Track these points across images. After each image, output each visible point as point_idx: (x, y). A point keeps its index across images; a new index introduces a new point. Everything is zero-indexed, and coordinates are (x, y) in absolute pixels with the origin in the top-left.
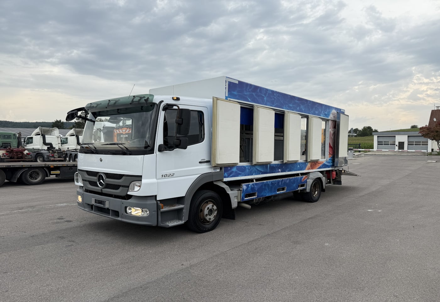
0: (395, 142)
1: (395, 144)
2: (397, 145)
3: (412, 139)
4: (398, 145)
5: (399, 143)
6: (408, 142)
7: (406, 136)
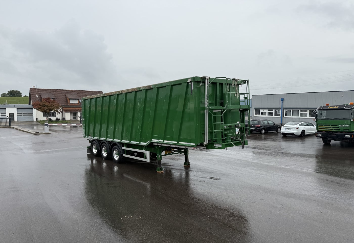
1: (6, 116)
3: (20, 111)
4: (9, 117)
5: (10, 114)
6: (18, 113)
7: (16, 109)
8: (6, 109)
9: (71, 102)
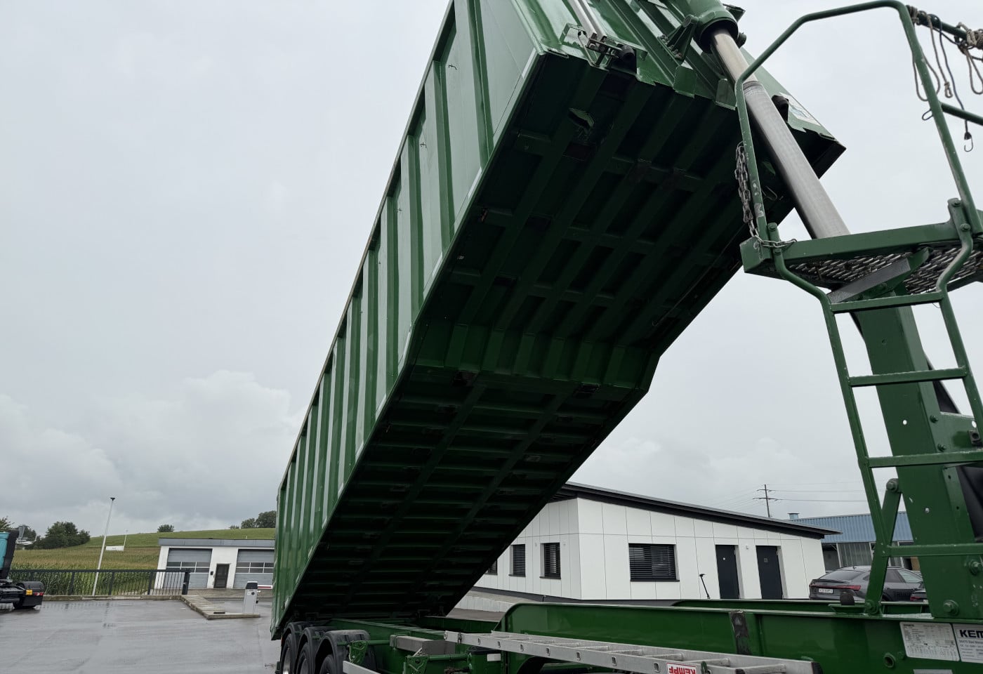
0: (208, 564)
1: (207, 570)
2: (212, 573)
3: (246, 558)
4: (214, 573)
5: (219, 566)
6: (238, 564)
7: (236, 550)
8: (211, 550)
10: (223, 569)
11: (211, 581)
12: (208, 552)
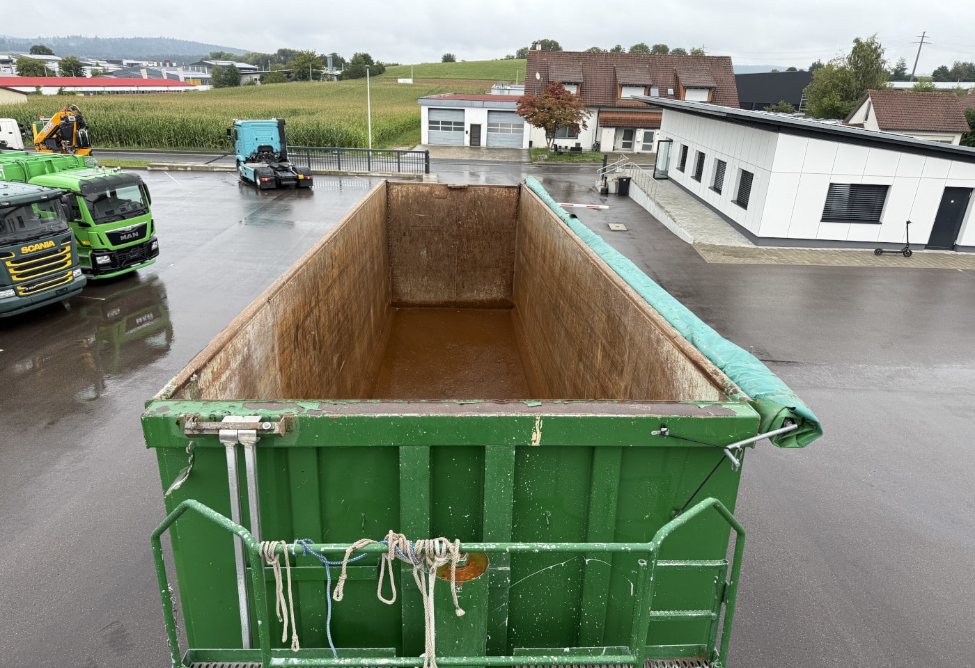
0: (463, 124)
1: (463, 129)
3: (496, 119)
4: (469, 132)
5: (473, 126)
6: (489, 125)
7: (486, 111)
8: (464, 110)
9: (626, 94)
10: (476, 129)
11: (467, 138)
12: (462, 112)
